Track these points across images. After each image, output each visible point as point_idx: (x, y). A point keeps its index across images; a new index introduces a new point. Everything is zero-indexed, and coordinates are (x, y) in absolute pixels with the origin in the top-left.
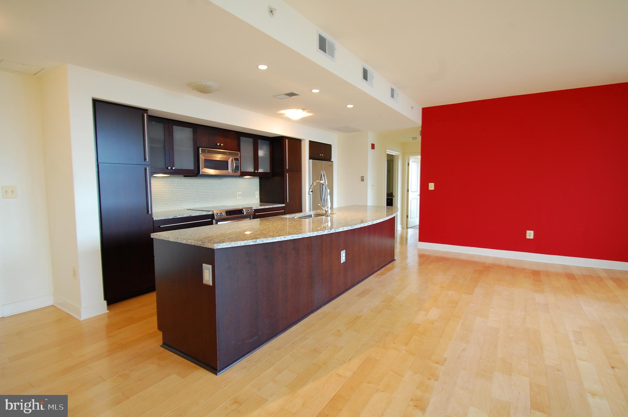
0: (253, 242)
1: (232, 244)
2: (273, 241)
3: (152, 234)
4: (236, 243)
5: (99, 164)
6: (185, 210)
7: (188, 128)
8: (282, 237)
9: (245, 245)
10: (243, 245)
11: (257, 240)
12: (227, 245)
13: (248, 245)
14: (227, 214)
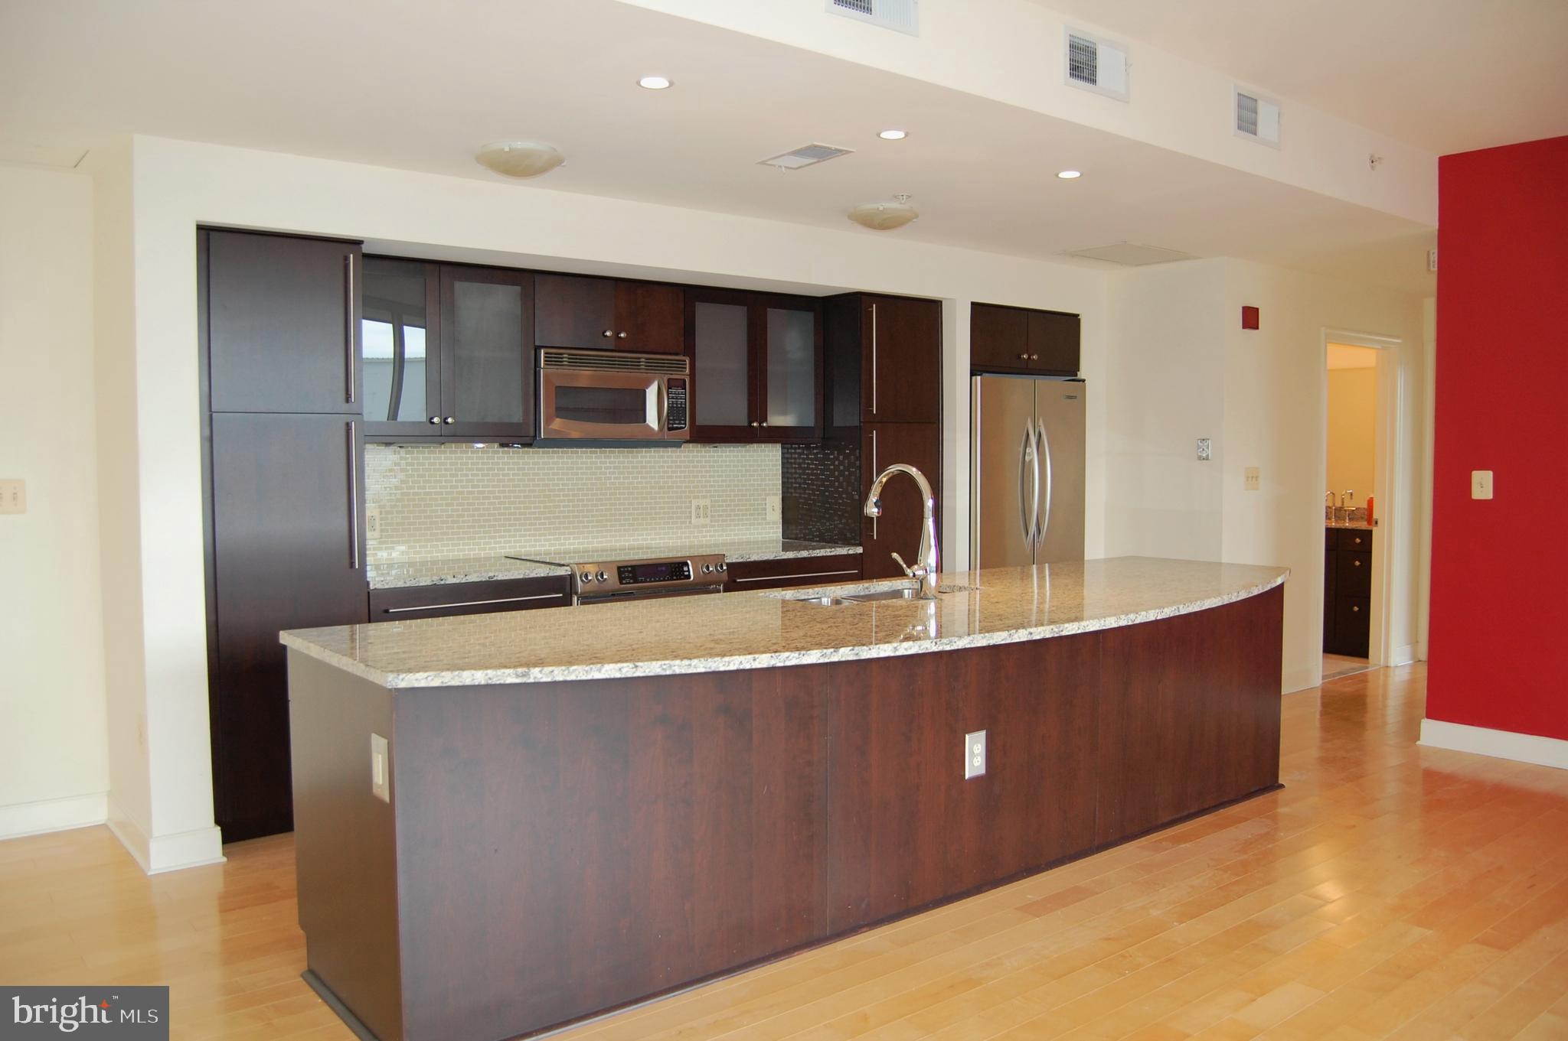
0: (517, 676)
1: (443, 677)
2: (589, 677)
3: (282, 633)
4: (458, 676)
5: (214, 414)
6: (499, 558)
7: (505, 287)
8: (625, 665)
9: (490, 682)
10: (483, 683)
11: (532, 669)
12: (429, 678)
13: (500, 685)
14: (625, 578)
